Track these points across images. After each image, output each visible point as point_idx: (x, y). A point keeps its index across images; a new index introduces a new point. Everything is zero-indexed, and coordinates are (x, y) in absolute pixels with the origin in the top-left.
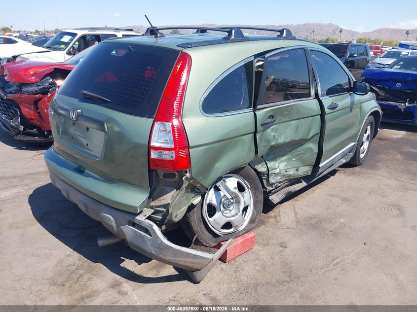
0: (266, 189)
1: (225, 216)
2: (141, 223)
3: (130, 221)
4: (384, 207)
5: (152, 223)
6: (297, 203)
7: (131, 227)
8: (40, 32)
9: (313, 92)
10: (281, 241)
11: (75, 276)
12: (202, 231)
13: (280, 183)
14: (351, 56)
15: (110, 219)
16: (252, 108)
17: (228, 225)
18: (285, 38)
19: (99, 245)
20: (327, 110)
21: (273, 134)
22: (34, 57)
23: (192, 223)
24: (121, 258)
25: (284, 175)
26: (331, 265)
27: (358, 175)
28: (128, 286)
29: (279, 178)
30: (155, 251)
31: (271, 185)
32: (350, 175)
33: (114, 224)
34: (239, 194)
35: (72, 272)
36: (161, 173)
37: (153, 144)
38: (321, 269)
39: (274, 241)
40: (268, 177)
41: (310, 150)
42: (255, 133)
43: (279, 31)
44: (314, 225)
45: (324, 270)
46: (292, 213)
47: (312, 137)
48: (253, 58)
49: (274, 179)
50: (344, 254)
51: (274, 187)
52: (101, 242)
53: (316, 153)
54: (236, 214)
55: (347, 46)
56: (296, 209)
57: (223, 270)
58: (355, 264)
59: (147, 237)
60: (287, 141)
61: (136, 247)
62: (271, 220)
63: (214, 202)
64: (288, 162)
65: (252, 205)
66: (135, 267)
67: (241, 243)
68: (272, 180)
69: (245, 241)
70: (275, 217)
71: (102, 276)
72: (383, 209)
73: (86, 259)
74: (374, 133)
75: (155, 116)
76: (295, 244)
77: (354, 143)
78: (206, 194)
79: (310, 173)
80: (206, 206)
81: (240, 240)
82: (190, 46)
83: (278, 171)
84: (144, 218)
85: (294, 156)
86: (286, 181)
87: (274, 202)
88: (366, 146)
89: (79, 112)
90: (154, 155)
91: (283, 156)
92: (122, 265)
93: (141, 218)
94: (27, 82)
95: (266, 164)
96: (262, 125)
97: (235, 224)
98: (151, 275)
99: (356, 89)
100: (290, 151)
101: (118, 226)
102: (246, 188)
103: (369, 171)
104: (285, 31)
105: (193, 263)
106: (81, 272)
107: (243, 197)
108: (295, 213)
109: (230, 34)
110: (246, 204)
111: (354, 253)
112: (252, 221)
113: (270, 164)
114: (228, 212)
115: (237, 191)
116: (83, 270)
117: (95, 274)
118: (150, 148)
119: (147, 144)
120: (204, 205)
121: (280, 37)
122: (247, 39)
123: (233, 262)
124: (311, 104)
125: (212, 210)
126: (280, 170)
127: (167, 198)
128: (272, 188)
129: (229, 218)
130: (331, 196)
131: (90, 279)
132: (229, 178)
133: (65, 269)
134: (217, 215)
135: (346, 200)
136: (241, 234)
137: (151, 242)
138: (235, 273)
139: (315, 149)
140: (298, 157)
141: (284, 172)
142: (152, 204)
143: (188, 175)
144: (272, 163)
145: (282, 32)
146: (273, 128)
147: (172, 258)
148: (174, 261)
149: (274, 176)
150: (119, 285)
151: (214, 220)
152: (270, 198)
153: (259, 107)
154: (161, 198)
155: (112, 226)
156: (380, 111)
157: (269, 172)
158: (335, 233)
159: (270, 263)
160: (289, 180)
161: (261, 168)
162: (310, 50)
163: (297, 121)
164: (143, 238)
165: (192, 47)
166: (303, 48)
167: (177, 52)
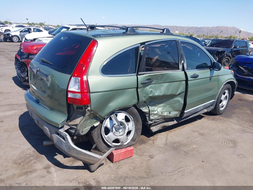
0: (148, 122)
1: (115, 135)
2: (61, 133)
3: (56, 132)
4: (225, 141)
5: (67, 134)
6: (170, 133)
7: (57, 135)
8: (60, 26)
9: (181, 67)
10: (151, 154)
11: (28, 160)
12: (100, 142)
13: (158, 119)
14: (235, 47)
15: (47, 129)
16: (136, 74)
17: (117, 141)
18: (165, 34)
19: (44, 144)
20: (189, 78)
21: (151, 90)
22: (45, 40)
23: (94, 137)
24: (56, 153)
25: (160, 115)
26: (176, 172)
27: (216, 120)
28: (54, 169)
29: (157, 116)
30: (67, 150)
31: (152, 120)
32: (211, 120)
33: (49, 133)
34: (125, 123)
35: (27, 158)
36: (75, 106)
37: (69, 89)
38: (169, 173)
39: (147, 154)
40: (149, 115)
41: (178, 101)
42: (137, 88)
43: (162, 30)
44: (176, 147)
45: (170, 174)
46: (165, 139)
47: (179, 94)
48: (139, 45)
49: (153, 117)
50: (186, 166)
51: (153, 122)
52: (45, 143)
53: (182, 104)
54: (123, 135)
55: (233, 41)
56: (168, 137)
57: (110, 167)
58: (191, 173)
59: (63, 142)
60: (161, 94)
61: (58, 146)
62: (150, 142)
63: (109, 126)
64: (163, 108)
65: (134, 130)
66: (62, 159)
67: (123, 152)
68: (152, 118)
69: (126, 151)
70: (154, 140)
71: (42, 162)
72: (223, 142)
73: (37, 152)
74: (232, 96)
75: (72, 74)
76: (159, 157)
77: (214, 100)
78: (104, 121)
79: (178, 116)
80: (104, 128)
81: (123, 150)
82: (99, 36)
83: (156, 112)
84: (63, 131)
85: (168, 105)
86: (163, 119)
87: (153, 131)
88: (224, 103)
89: (38, 70)
90: (70, 95)
91: (160, 103)
92: (55, 157)
93: (62, 131)
94: (32, 53)
95: (149, 107)
96: (142, 84)
97: (121, 141)
98: (68, 165)
99: (215, 67)
100: (165, 101)
101: (51, 134)
102: (131, 120)
103: (225, 119)
104: (165, 30)
105: (89, 160)
106: (32, 158)
107: (128, 125)
108: (167, 139)
109: (127, 31)
110: (130, 129)
111: (194, 166)
112: (133, 140)
113: (151, 108)
114: (118, 133)
115: (124, 121)
116: (33, 157)
117: (38, 160)
118: (67, 91)
119: (66, 89)
120: (102, 127)
121: (162, 33)
122: (138, 34)
123: (117, 163)
124: (179, 74)
125: (107, 131)
126: (158, 112)
127: (78, 121)
128: (152, 122)
129: (118, 136)
130: (193, 131)
131: (35, 163)
132: (120, 113)
133: (24, 156)
134: (110, 134)
135: (202, 134)
136: (125, 147)
137: (65, 144)
138: (116, 169)
139: (182, 101)
140: (171, 105)
141: (160, 113)
142: (70, 123)
143: (89, 108)
144: (153, 107)
145: (163, 30)
146: (150, 86)
147: (76, 155)
148: (78, 157)
149: (153, 115)
150: (49, 168)
151: (108, 137)
152: (151, 128)
153: (139, 73)
154: (74, 121)
155: (48, 134)
156: (235, 82)
157: (150, 112)
158: (186, 153)
159: (139, 166)
160: (165, 119)
161: (145, 110)
162: (181, 42)
163: (169, 83)
164: (61, 141)
165: (100, 37)
166: (175, 40)
167: (91, 39)
